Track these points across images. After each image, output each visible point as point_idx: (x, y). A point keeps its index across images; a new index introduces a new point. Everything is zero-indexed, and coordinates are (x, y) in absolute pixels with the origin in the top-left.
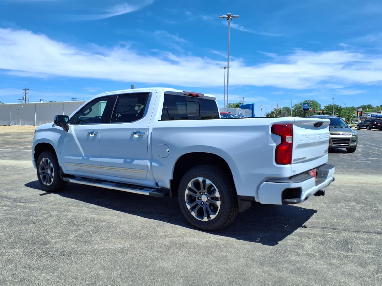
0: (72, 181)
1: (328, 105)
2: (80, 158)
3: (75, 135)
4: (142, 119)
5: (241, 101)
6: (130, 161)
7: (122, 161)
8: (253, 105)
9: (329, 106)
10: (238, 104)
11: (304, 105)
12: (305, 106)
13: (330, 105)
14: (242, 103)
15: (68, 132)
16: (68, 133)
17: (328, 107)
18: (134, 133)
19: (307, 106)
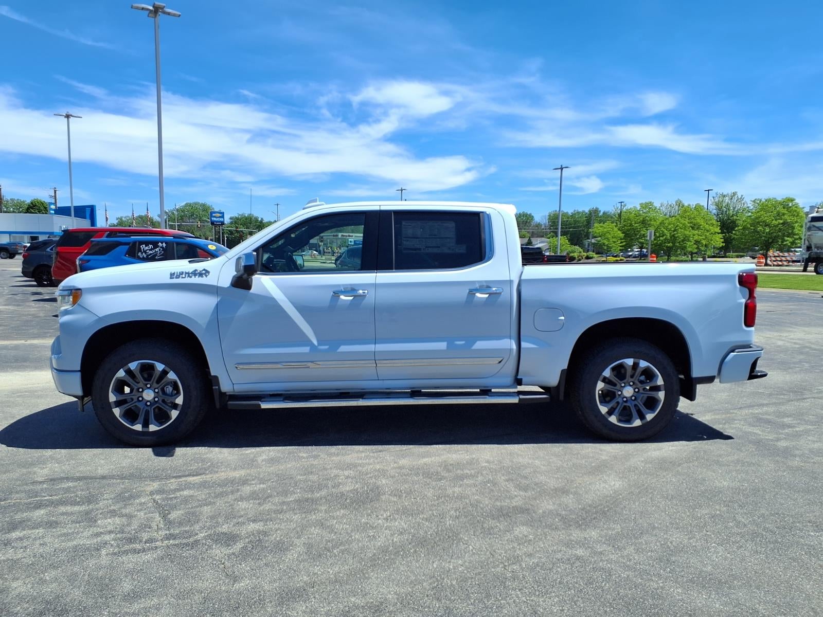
0: (264, 406)
1: (237, 216)
2: (306, 349)
3: (286, 299)
4: (484, 263)
5: (51, 197)
6: (464, 344)
7: (442, 345)
8: (92, 208)
9: (240, 217)
10: (32, 203)
11: (214, 215)
12: (215, 217)
13: (242, 215)
14: (53, 201)
15: (252, 291)
16: (252, 294)
17: (237, 219)
18: (477, 290)
19: (220, 217)
